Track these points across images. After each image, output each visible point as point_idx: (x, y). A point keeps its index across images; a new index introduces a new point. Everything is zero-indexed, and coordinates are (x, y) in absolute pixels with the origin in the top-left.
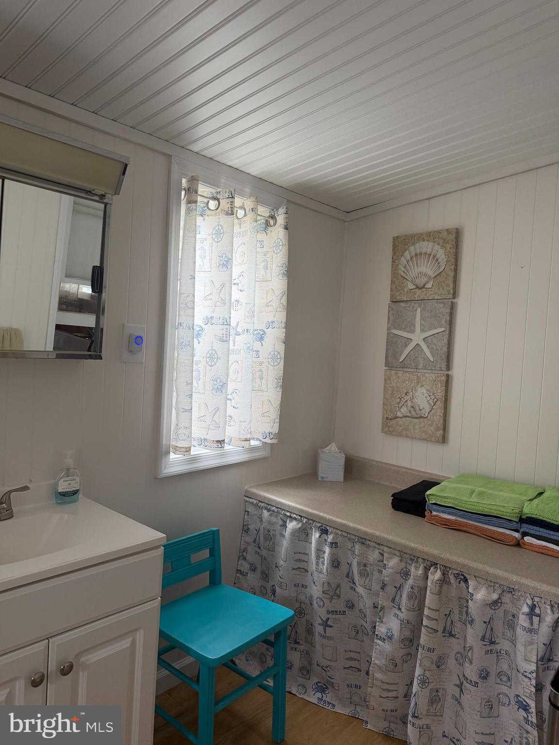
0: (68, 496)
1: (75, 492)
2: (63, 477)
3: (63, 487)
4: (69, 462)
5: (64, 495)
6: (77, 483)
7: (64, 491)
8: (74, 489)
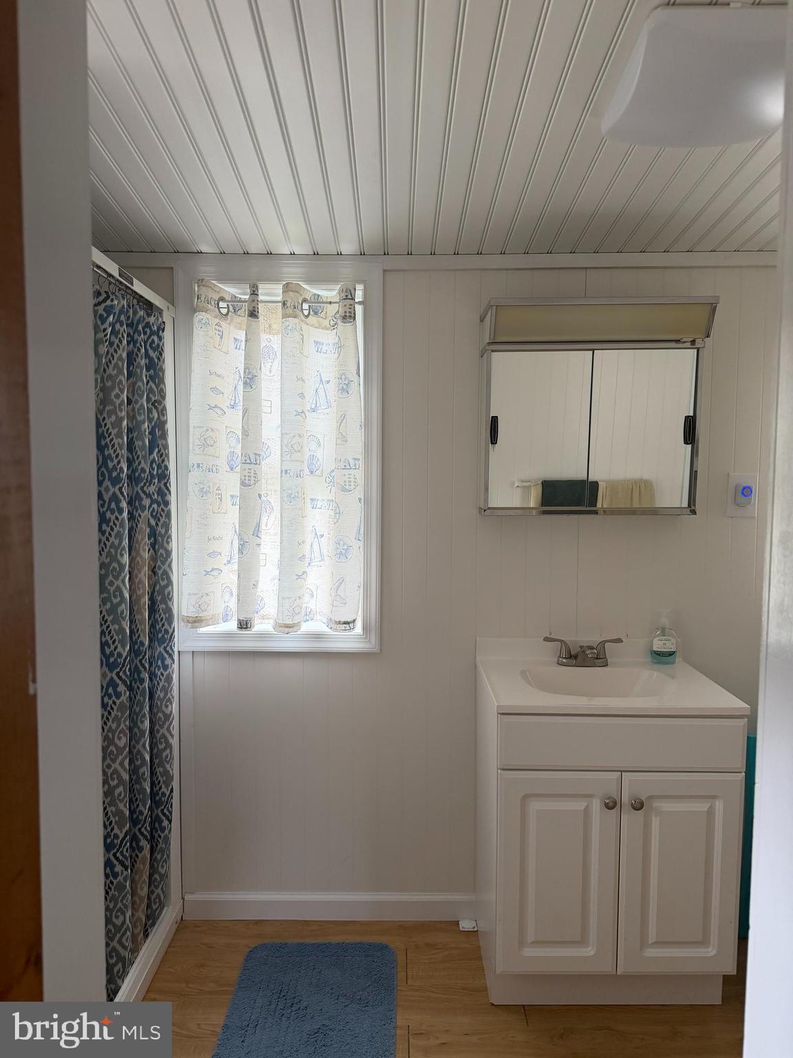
0: (663, 657)
1: (671, 654)
2: (658, 635)
3: (658, 645)
4: (665, 621)
5: (659, 655)
6: (673, 644)
7: (659, 650)
8: (670, 650)
